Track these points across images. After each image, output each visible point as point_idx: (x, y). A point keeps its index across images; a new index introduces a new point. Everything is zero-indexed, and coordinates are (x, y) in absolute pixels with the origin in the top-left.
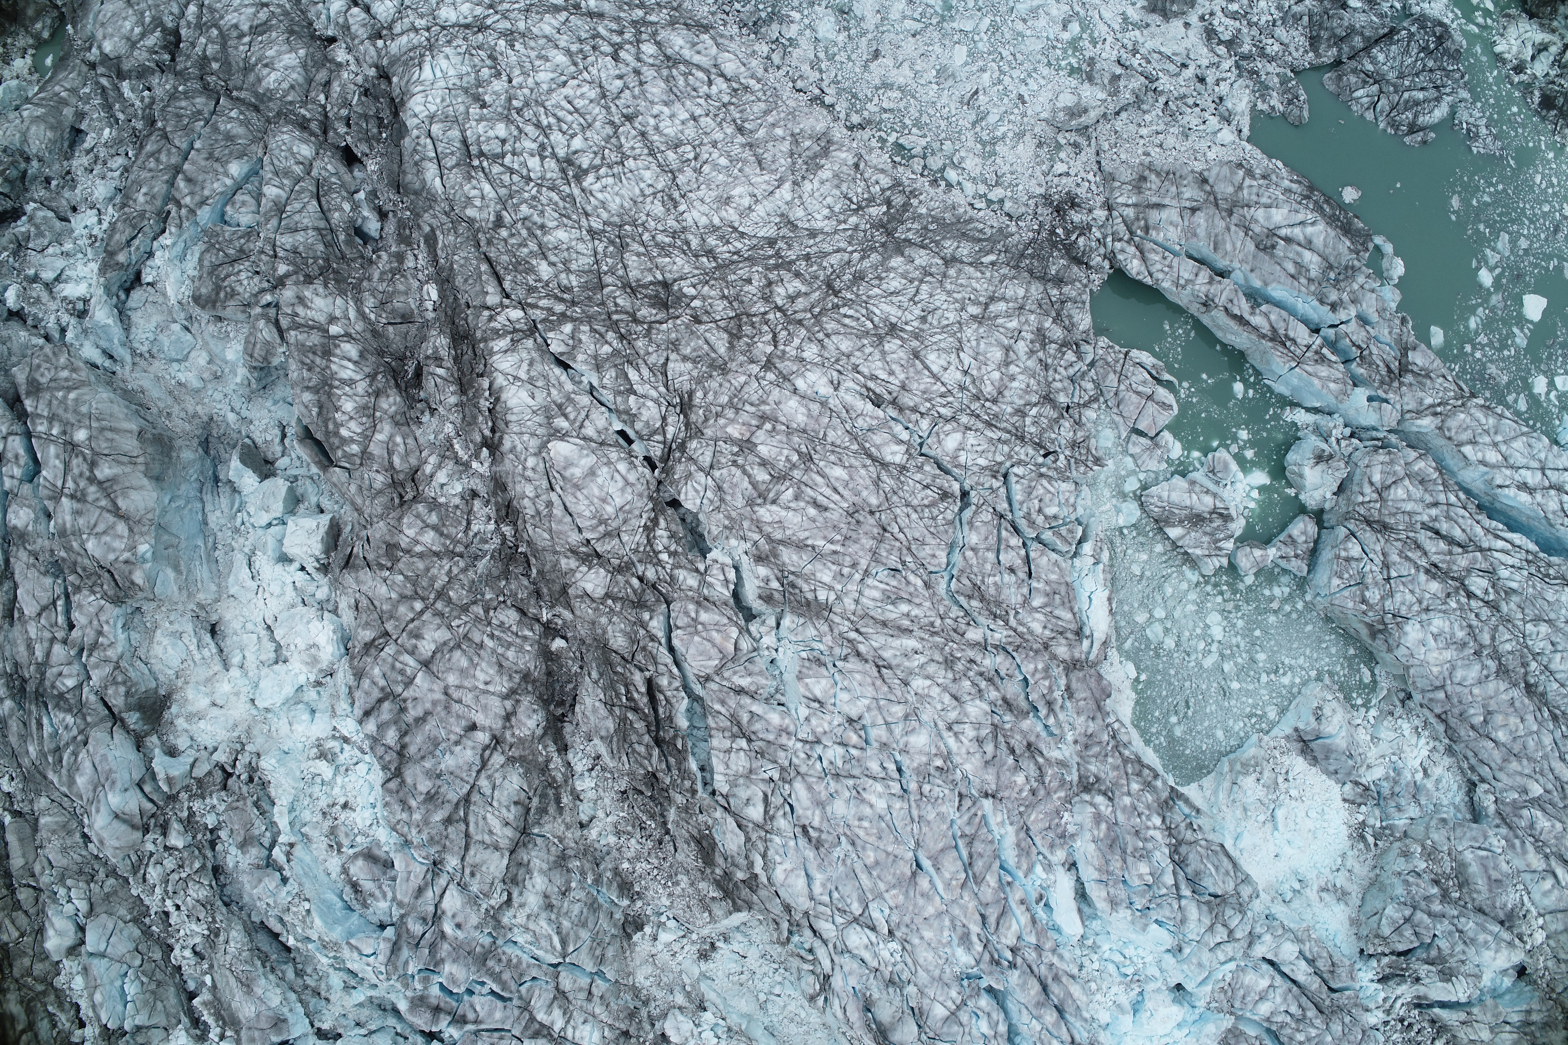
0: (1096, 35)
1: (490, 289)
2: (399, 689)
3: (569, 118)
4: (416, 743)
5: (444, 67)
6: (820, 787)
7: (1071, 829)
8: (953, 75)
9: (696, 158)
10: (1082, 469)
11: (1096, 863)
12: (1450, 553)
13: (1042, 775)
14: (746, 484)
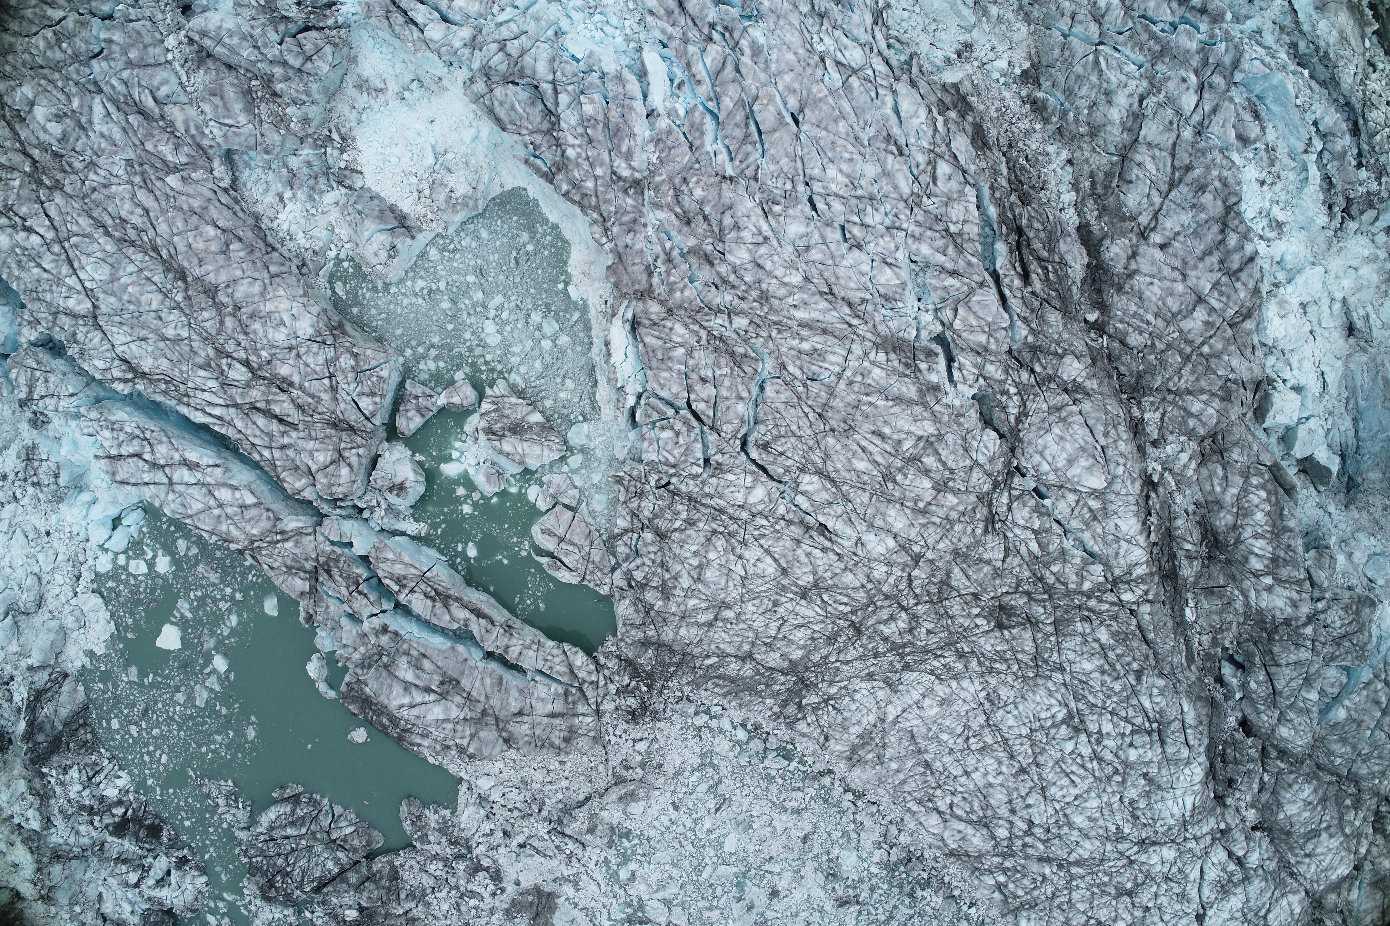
0: (604, 869)
1: (1147, 617)
2: (1225, 279)
3: (1074, 768)
4: (1212, 234)
5: (1175, 807)
6: (887, 188)
7: (651, 147)
8: (738, 825)
9: (968, 738)
10: (635, 473)
11: (633, 115)
12: (268, 402)
13: (676, 196)
14: (944, 454)
